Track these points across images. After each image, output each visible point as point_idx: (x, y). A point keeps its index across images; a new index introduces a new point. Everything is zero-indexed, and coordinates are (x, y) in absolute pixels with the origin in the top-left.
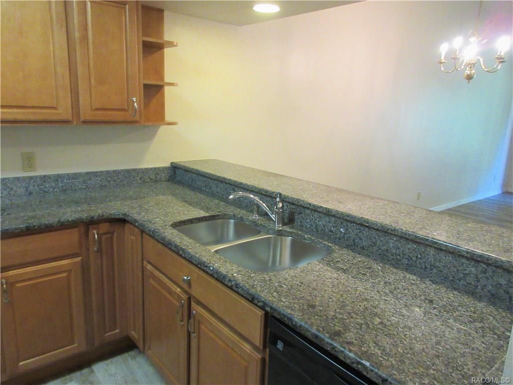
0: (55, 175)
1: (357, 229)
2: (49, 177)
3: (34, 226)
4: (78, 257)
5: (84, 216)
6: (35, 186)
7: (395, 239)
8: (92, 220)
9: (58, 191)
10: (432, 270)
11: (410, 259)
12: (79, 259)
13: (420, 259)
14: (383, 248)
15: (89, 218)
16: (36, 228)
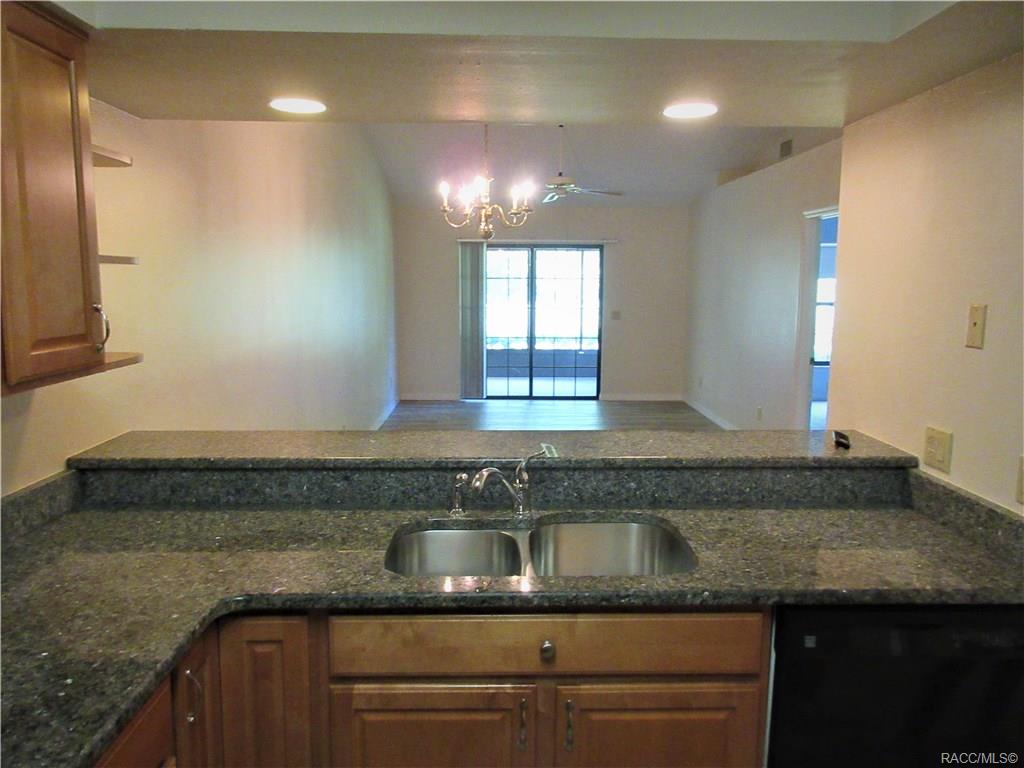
1: (658, 477)
7: (718, 474)
10: (771, 497)
11: (741, 493)
13: (756, 488)
14: (701, 492)
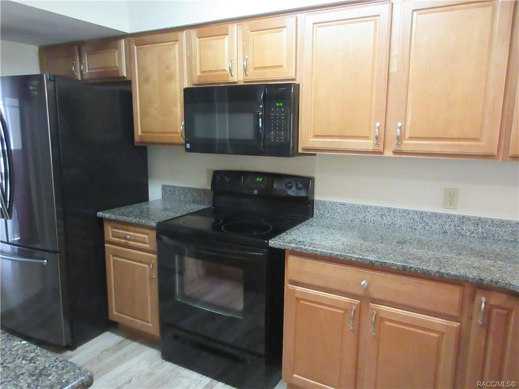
0: (475, 217)
2: (469, 219)
3: (411, 268)
4: (457, 322)
5: (472, 274)
6: (451, 226)
8: (480, 284)
9: (476, 237)
12: (456, 324)
15: (477, 278)
16: (413, 270)
